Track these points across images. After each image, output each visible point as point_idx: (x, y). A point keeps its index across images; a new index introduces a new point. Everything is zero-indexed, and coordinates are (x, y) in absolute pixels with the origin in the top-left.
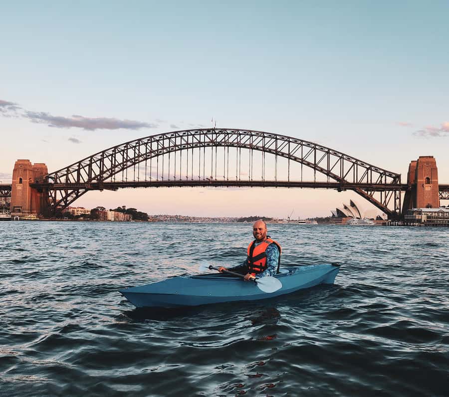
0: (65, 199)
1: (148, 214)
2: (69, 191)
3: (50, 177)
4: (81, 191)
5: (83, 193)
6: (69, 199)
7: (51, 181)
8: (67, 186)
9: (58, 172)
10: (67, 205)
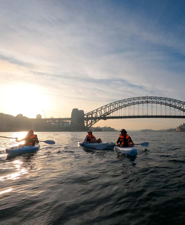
0: (91, 124)
1: (115, 129)
2: (93, 120)
3: (86, 115)
4: (97, 120)
5: (98, 121)
6: (93, 123)
7: (85, 116)
8: (92, 118)
9: (89, 113)
10: (91, 125)
